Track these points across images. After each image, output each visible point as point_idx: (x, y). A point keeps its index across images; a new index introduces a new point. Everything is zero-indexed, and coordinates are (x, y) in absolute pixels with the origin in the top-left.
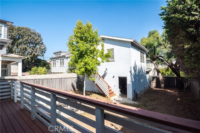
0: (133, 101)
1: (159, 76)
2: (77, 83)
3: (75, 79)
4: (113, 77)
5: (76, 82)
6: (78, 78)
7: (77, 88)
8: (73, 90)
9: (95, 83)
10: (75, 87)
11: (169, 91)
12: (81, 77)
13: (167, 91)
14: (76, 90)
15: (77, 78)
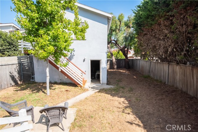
0: (107, 85)
1: (113, 58)
2: (19, 72)
3: (15, 66)
4: (84, 60)
5: (16, 70)
6: (20, 64)
7: (20, 80)
8: (13, 84)
9: (60, 70)
10: (17, 79)
11: (121, 71)
12: (25, 63)
13: (120, 71)
14: (19, 82)
15: (18, 65)
